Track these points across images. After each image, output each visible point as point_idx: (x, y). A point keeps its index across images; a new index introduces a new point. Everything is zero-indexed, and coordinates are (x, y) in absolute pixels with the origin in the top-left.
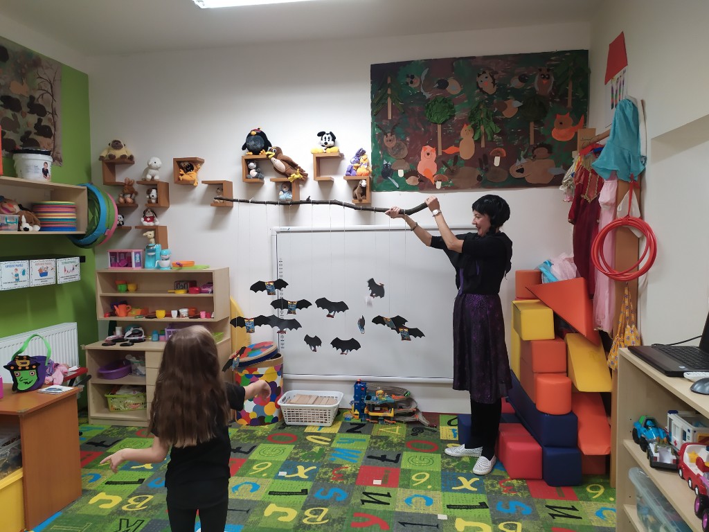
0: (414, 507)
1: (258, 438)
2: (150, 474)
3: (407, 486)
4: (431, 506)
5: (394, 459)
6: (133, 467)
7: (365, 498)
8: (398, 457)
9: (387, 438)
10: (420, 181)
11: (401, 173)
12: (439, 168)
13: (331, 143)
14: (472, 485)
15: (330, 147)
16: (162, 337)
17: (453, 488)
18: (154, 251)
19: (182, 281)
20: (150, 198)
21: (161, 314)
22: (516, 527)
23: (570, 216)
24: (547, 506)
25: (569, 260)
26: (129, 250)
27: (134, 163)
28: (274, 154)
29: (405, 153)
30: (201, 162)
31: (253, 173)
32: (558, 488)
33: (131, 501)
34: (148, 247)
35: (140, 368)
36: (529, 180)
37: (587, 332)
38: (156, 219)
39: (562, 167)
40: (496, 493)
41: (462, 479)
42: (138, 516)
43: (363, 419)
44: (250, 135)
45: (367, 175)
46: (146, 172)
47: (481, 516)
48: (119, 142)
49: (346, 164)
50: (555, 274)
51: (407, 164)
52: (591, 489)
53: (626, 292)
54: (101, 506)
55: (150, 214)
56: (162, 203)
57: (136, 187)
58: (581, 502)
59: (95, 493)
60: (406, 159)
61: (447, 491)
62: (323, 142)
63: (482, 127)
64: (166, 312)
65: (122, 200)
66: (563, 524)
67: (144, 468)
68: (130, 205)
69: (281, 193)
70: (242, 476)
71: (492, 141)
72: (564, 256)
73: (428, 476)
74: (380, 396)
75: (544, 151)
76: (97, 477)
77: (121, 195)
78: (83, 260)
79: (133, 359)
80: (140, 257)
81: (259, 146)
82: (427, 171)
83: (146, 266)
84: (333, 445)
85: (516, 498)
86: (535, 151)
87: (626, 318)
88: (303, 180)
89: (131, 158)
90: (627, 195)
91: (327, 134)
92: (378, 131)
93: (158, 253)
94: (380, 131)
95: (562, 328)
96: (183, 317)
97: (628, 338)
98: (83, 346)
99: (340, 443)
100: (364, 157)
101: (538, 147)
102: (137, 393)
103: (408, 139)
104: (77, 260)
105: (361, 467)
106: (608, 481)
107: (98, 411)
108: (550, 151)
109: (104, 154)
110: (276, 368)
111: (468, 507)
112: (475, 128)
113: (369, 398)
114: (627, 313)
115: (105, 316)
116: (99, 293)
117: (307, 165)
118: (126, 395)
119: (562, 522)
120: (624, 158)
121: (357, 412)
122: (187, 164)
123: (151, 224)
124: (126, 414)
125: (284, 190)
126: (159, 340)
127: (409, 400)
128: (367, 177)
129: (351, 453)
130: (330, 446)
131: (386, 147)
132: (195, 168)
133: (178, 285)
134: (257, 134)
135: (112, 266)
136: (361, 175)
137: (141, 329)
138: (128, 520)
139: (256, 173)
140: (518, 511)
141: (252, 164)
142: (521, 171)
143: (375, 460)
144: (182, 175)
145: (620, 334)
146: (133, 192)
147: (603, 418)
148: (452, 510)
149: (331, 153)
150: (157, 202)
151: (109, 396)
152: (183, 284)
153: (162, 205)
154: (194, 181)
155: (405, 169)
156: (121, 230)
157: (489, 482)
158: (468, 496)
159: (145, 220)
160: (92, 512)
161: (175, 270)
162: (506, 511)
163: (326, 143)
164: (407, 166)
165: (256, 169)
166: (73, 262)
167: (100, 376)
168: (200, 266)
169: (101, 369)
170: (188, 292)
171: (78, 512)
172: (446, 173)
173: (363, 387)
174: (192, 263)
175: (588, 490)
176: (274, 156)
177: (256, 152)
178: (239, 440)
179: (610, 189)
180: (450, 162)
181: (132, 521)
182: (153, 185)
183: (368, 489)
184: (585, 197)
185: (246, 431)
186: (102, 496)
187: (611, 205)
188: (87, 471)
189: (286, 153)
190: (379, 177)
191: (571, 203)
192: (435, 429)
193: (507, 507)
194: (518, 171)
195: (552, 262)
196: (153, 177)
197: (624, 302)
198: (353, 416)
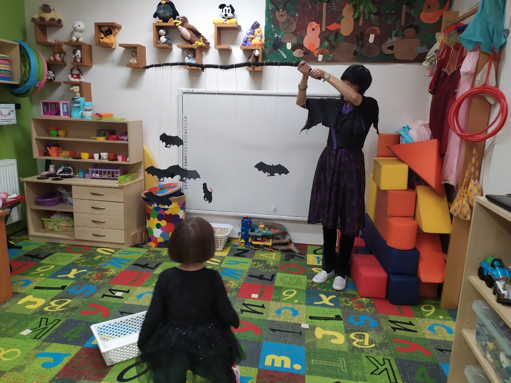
0: (283, 317)
1: (163, 257)
2: (72, 282)
3: (278, 300)
4: (296, 317)
5: (270, 278)
6: (59, 276)
7: (244, 308)
8: (273, 276)
9: (265, 261)
10: (305, 53)
11: (289, 46)
12: (321, 42)
13: (230, 15)
14: (330, 301)
15: (229, 19)
16: (87, 175)
17: (315, 303)
18: (78, 103)
19: (103, 130)
20: (75, 57)
21: (85, 156)
22: (364, 337)
23: (430, 87)
24: (390, 321)
25: (425, 125)
26: (57, 101)
27: (61, 26)
28: (181, 22)
29: (294, 27)
30: (119, 28)
31: (163, 39)
32: (398, 306)
33: (53, 303)
34: (73, 99)
35: (69, 198)
36: (397, 56)
37: (436, 185)
38: (81, 76)
39: (426, 46)
40: (349, 308)
41: (322, 296)
42: (56, 316)
43: (248, 246)
44: (160, 4)
45: (260, 45)
46: (72, 34)
47: (336, 326)
48: (49, 6)
49: (243, 35)
50: (412, 137)
51: (295, 37)
52: (425, 308)
53: (474, 151)
54: (27, 307)
55: (76, 72)
56: (86, 62)
57: (65, 47)
58: (417, 318)
59: (24, 295)
60: (294, 33)
61: (310, 305)
62: (224, 13)
63: (361, 7)
64: (90, 155)
65: (52, 58)
66: (403, 336)
67: (67, 277)
68: (59, 63)
69: (187, 58)
70: (146, 286)
71: (369, 20)
72: (420, 122)
73: (295, 292)
74: (261, 230)
75: (412, 31)
76: (28, 283)
77: (52, 54)
78: (18, 107)
79: (63, 191)
80: (67, 107)
81: (168, 14)
82: (311, 44)
83: (72, 115)
84: (222, 266)
85: (364, 313)
86: (405, 31)
87: (471, 174)
88: (205, 48)
89: (59, 21)
90: (486, 66)
91: (228, 7)
92: (271, 7)
93: (81, 105)
94: (274, 7)
95: (414, 180)
96: (104, 159)
97: (471, 191)
98: (21, 178)
99: (228, 264)
100: (258, 30)
101: (408, 27)
102: (67, 218)
103: (297, 15)
104: (13, 106)
105: (243, 284)
106: (438, 302)
107: (37, 231)
108: (417, 32)
109: (36, 16)
110: (179, 204)
111: (326, 319)
112: (355, 7)
113: (253, 231)
114: (473, 170)
115: (40, 156)
116: (34, 135)
117: (209, 34)
118: (59, 219)
119: (402, 335)
120: (488, 31)
121: (243, 241)
122: (106, 28)
123: (77, 80)
124: (58, 234)
125: (189, 55)
126: (84, 177)
127: (285, 233)
128: (260, 48)
129: (236, 272)
130: (219, 266)
131: (278, 22)
132: (113, 32)
133: (99, 134)
134: (167, 3)
135: (44, 114)
136: (255, 45)
137: (70, 168)
138: (47, 319)
139: (165, 40)
140: (366, 324)
141: (162, 31)
142: (391, 48)
143: (254, 278)
144: (102, 38)
145: (464, 187)
146: (61, 52)
147: (440, 255)
148: (313, 320)
149: (230, 23)
150: (81, 61)
151: (46, 219)
152: (103, 132)
153: (85, 64)
154: (113, 44)
155: (293, 42)
156: (52, 84)
157: (344, 299)
158: (327, 310)
159: (72, 77)
160: (19, 311)
161: (96, 119)
162: (356, 323)
163: (226, 15)
164: (295, 40)
165: (165, 35)
166: (9, 108)
167: (37, 203)
168: (117, 118)
169: (38, 198)
170: (107, 139)
171: (7, 311)
172: (327, 48)
173: (248, 222)
174: (111, 115)
175: (422, 309)
176: (181, 25)
177: (166, 20)
178: (148, 258)
179: (472, 59)
180: (332, 38)
181: (51, 319)
182: (77, 46)
183: (247, 301)
184: (445, 70)
185: (154, 252)
186: (29, 298)
187: (471, 75)
188: (21, 277)
189: (191, 22)
190: (271, 48)
191: (431, 78)
192: (303, 256)
193: (358, 320)
194: (389, 48)
195: (410, 127)
196: (78, 39)
197: (471, 160)
198: (240, 244)
